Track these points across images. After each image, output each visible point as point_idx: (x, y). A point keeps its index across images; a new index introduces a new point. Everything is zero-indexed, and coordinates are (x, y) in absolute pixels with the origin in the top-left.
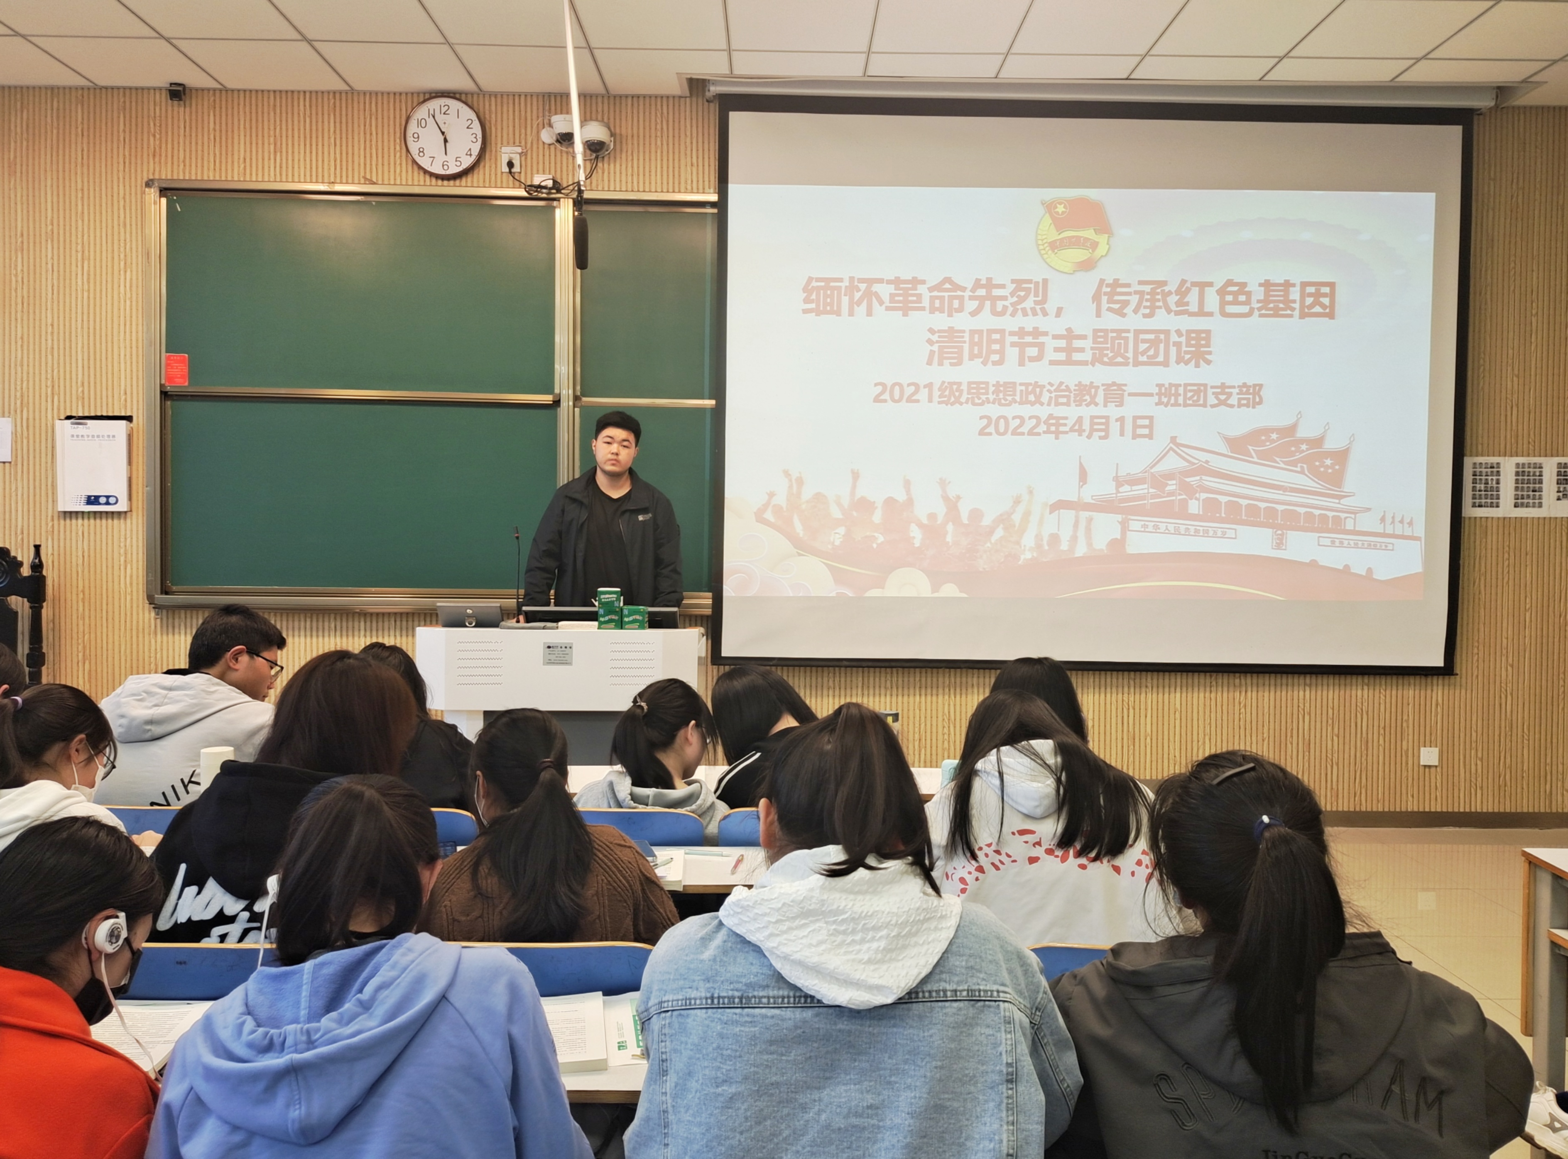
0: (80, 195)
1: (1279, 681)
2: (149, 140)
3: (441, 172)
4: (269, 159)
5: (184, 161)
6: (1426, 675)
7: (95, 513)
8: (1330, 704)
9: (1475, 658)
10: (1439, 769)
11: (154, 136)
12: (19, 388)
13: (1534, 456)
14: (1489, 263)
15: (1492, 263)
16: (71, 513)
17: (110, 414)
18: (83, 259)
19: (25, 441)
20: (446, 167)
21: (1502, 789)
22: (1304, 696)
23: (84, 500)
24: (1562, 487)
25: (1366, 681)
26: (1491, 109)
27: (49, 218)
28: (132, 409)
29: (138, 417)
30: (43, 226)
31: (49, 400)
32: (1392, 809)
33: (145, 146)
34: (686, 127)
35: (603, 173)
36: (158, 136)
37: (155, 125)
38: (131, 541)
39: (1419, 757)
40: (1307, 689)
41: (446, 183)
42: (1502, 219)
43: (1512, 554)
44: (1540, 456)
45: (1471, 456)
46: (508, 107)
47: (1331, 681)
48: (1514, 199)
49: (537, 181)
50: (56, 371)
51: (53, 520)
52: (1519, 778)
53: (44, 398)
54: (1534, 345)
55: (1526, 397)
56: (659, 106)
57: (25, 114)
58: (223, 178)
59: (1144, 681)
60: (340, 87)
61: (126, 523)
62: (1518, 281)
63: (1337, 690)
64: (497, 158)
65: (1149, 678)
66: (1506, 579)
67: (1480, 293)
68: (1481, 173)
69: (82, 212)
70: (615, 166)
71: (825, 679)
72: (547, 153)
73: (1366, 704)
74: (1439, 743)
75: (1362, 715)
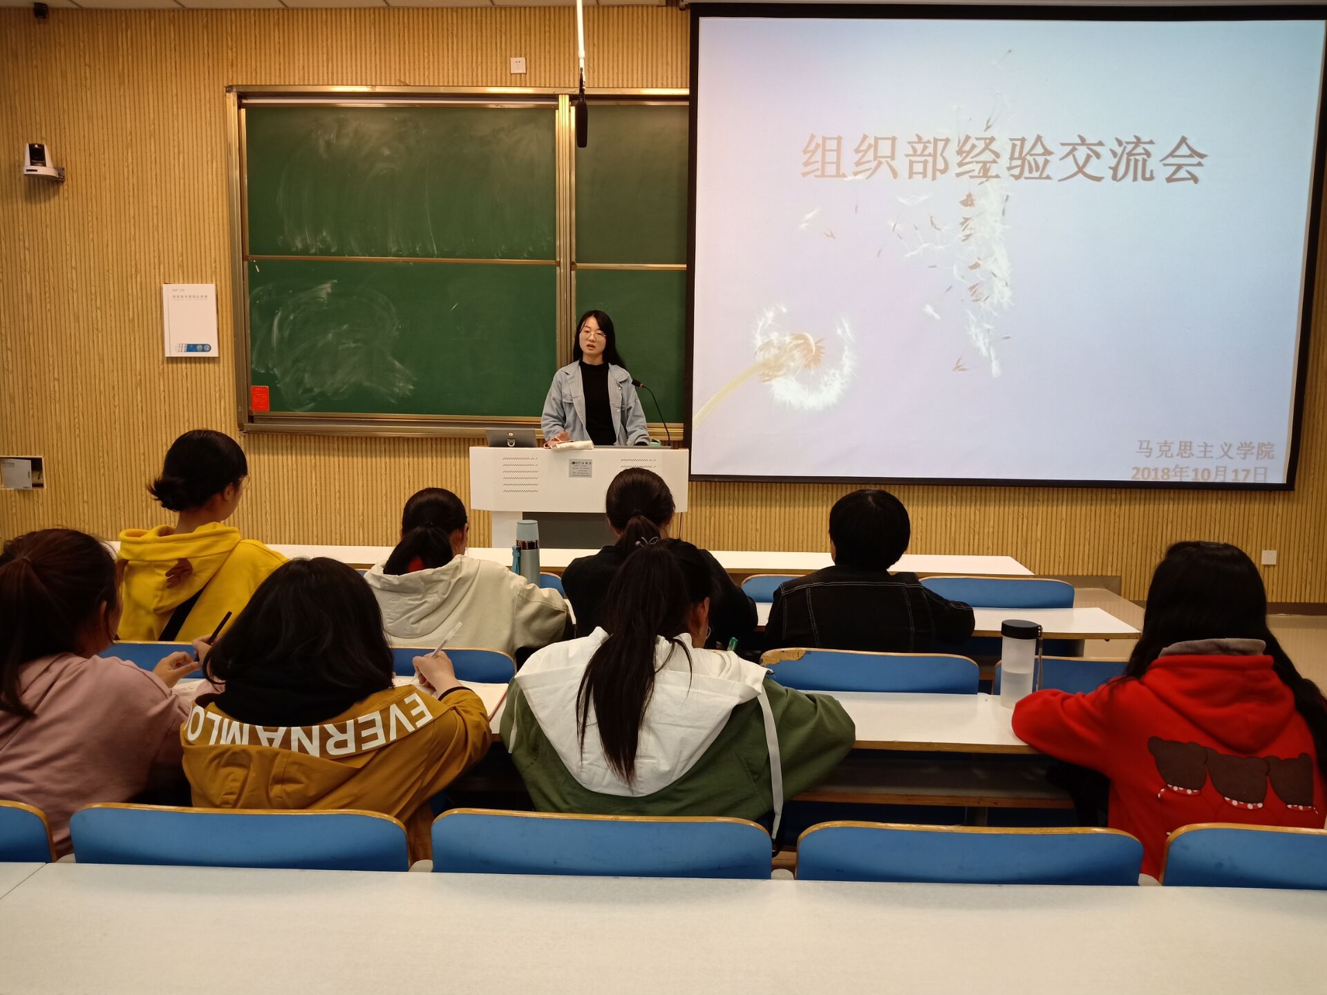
0: (175, 99)
1: (1148, 496)
2: (227, 52)
4: (323, 66)
5: (256, 70)
6: (1270, 491)
7: (194, 358)
8: (1189, 515)
10: (1276, 568)
11: (232, 49)
12: (133, 258)
16: (177, 358)
18: (179, 153)
22: (1168, 508)
23: (184, 349)
25: (1220, 495)
27: (151, 119)
28: (221, 274)
30: (147, 124)
31: (157, 267)
33: (225, 58)
35: (594, 72)
36: (234, 50)
37: (232, 40)
38: (224, 381)
39: (1261, 557)
40: (1171, 502)
41: (465, 83)
46: (516, 18)
47: (1191, 496)
50: (161, 244)
51: (163, 364)
53: (152, 267)
56: (641, 15)
57: (129, 33)
58: (287, 83)
59: (1036, 496)
60: (379, 4)
61: (219, 367)
63: (1195, 503)
64: (507, 62)
65: (1041, 493)
69: (177, 115)
70: (603, 66)
71: (773, 494)
72: (547, 57)
73: (1219, 515)
74: (1277, 547)
75: (1215, 524)
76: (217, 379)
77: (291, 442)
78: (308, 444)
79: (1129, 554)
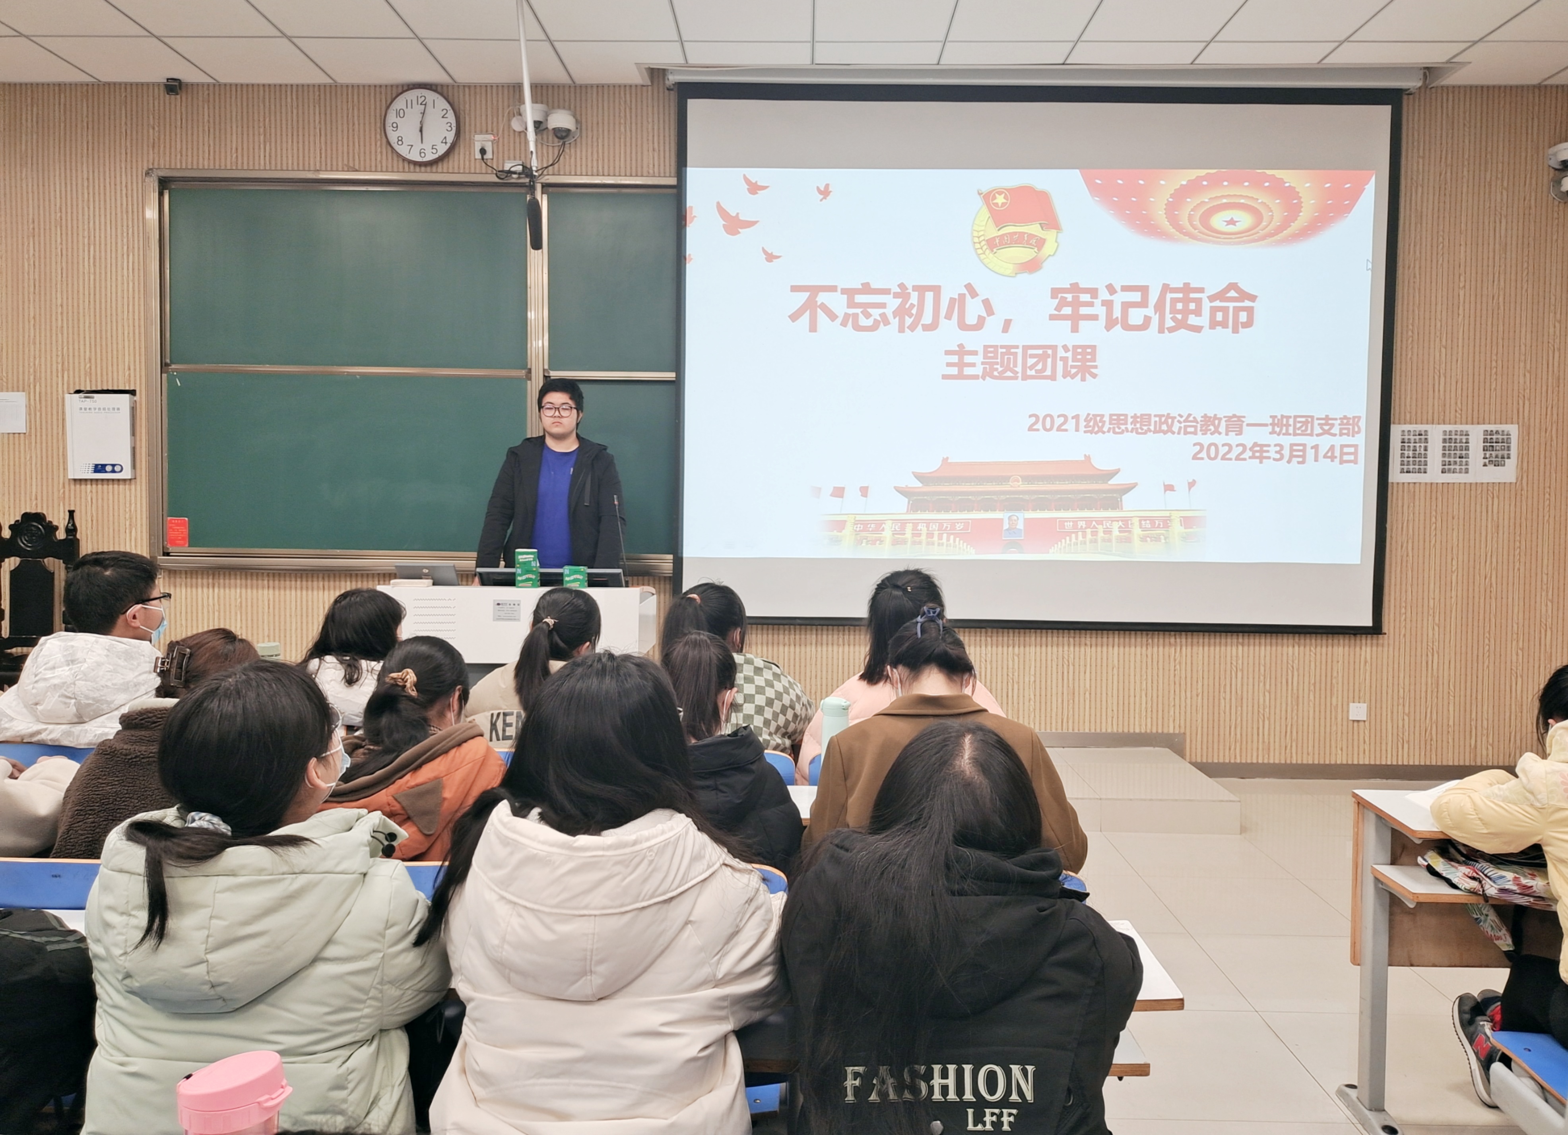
0: (86, 184)
1: (1212, 640)
2: (148, 132)
3: (419, 159)
5: (181, 152)
6: (1355, 635)
7: (102, 480)
8: (1262, 662)
9: (1403, 618)
10: (1367, 724)
11: (154, 128)
12: (32, 364)
13: (1461, 424)
14: (1418, 237)
15: (1421, 238)
16: (81, 480)
17: (115, 388)
18: (89, 244)
19: (38, 414)
20: (423, 155)
21: (1428, 743)
22: (1237, 653)
23: (91, 469)
24: (1488, 453)
25: (1297, 639)
26: (1420, 88)
27: (58, 205)
28: (135, 384)
29: (141, 391)
30: (53, 213)
31: (60, 375)
32: (1322, 762)
33: (145, 138)
34: (648, 114)
35: (570, 159)
36: (157, 129)
37: (154, 118)
38: (136, 507)
39: (1348, 711)
40: (1240, 648)
41: (423, 169)
42: (1431, 196)
43: (1439, 517)
44: (1467, 424)
45: (1399, 424)
46: (481, 97)
47: (1263, 641)
48: (1442, 177)
49: (507, 168)
50: (65, 349)
51: (64, 487)
52: (1445, 733)
53: (54, 374)
54: (1461, 317)
55: (1454, 367)
56: (623, 95)
57: (35, 109)
58: (217, 167)
59: (1083, 639)
60: (324, 80)
61: (130, 490)
62: (1446, 255)
63: (1268, 648)
64: (471, 145)
65: (1088, 636)
66: (1433, 542)
67: (1409, 267)
68: (1410, 151)
69: (88, 200)
70: (581, 151)
71: (781, 636)
72: (517, 140)
73: (1296, 662)
74: (1367, 699)
75: (1293, 672)
76: (128, 505)
77: (213, 579)
78: (233, 581)
79: (1194, 707)
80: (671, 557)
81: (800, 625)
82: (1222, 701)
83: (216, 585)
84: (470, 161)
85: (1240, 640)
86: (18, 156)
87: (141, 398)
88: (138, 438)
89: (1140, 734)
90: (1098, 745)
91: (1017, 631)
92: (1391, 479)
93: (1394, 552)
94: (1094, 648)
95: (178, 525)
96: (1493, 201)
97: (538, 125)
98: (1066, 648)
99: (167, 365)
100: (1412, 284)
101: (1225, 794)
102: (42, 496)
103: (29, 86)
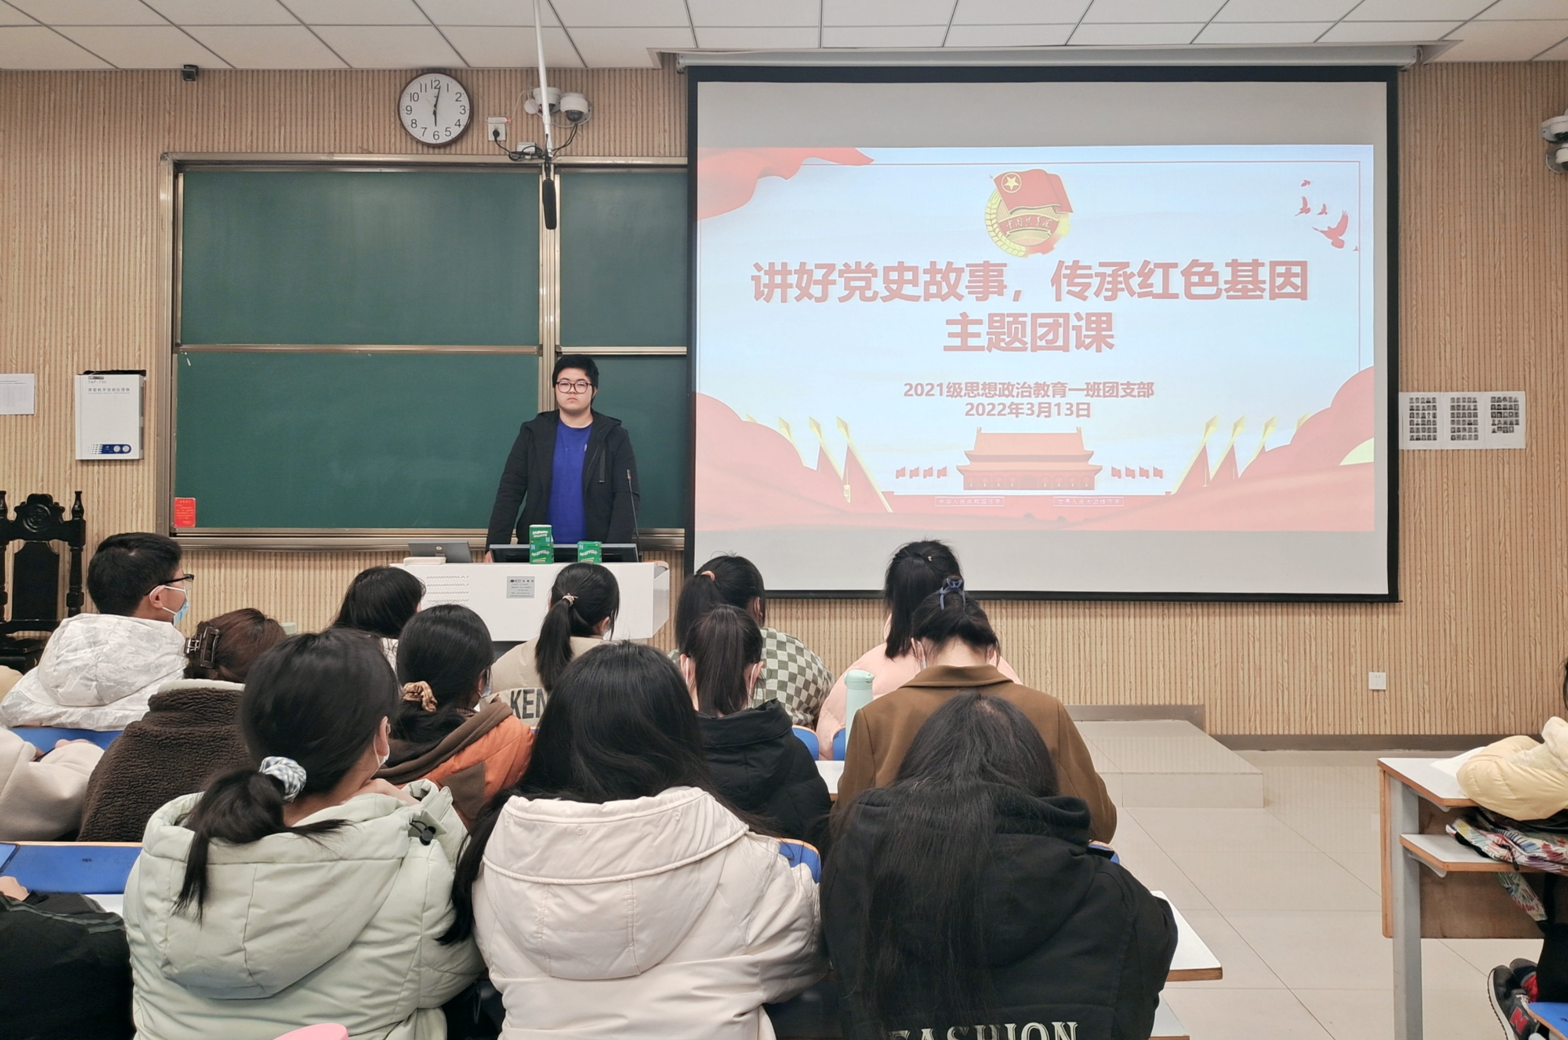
0: (101, 168)
1: (1229, 610)
2: (164, 117)
3: (431, 140)
4: (275, 132)
5: (196, 136)
6: (1371, 603)
7: (110, 461)
8: (1279, 631)
9: (1419, 585)
10: (1387, 693)
11: (170, 113)
12: (42, 346)
13: (1469, 391)
14: (1418, 208)
15: (1421, 209)
16: (88, 461)
17: (125, 369)
18: (102, 227)
19: (47, 395)
20: (436, 137)
21: (1450, 712)
22: (1254, 623)
23: (99, 448)
24: (1497, 420)
25: (1313, 608)
26: (1414, 65)
27: (73, 189)
28: (145, 363)
29: (151, 371)
30: (67, 197)
31: (70, 355)
32: (1343, 733)
33: (161, 122)
34: (659, 97)
35: (582, 140)
36: (172, 113)
37: (170, 103)
38: (143, 488)
39: (1367, 681)
40: (1257, 617)
41: (436, 151)
42: (1429, 168)
43: (1450, 484)
44: (1474, 391)
45: (1407, 391)
46: (494, 81)
47: (1279, 609)
48: (1440, 149)
49: (520, 150)
50: (76, 330)
51: (71, 468)
52: (1466, 701)
53: (64, 355)
54: (1464, 286)
55: (1459, 334)
56: (634, 78)
57: (52, 96)
58: (232, 150)
59: (1099, 610)
60: (340, 65)
61: (138, 471)
62: (1447, 227)
63: (1285, 617)
64: (484, 128)
65: (1104, 606)
66: (1446, 509)
67: (1411, 238)
68: (1406, 125)
69: (103, 184)
70: (593, 133)
71: (794, 610)
72: (530, 122)
73: (1314, 631)
74: (1387, 668)
75: (1310, 641)
76: (135, 486)
77: (220, 559)
78: (240, 561)
79: (1213, 678)
80: (682, 531)
81: (813, 598)
82: (1241, 672)
83: (223, 565)
84: (483, 143)
85: (1257, 609)
86: (34, 142)
87: (151, 378)
88: (147, 417)
89: (1159, 706)
90: (1116, 718)
91: (1031, 602)
92: (1401, 447)
93: (1407, 521)
94: (1109, 619)
95: (185, 505)
96: (1490, 173)
97: (552, 106)
98: (1082, 619)
99: (178, 345)
100: (1414, 253)
101: (1248, 767)
102: (48, 477)
103: (47, 74)
